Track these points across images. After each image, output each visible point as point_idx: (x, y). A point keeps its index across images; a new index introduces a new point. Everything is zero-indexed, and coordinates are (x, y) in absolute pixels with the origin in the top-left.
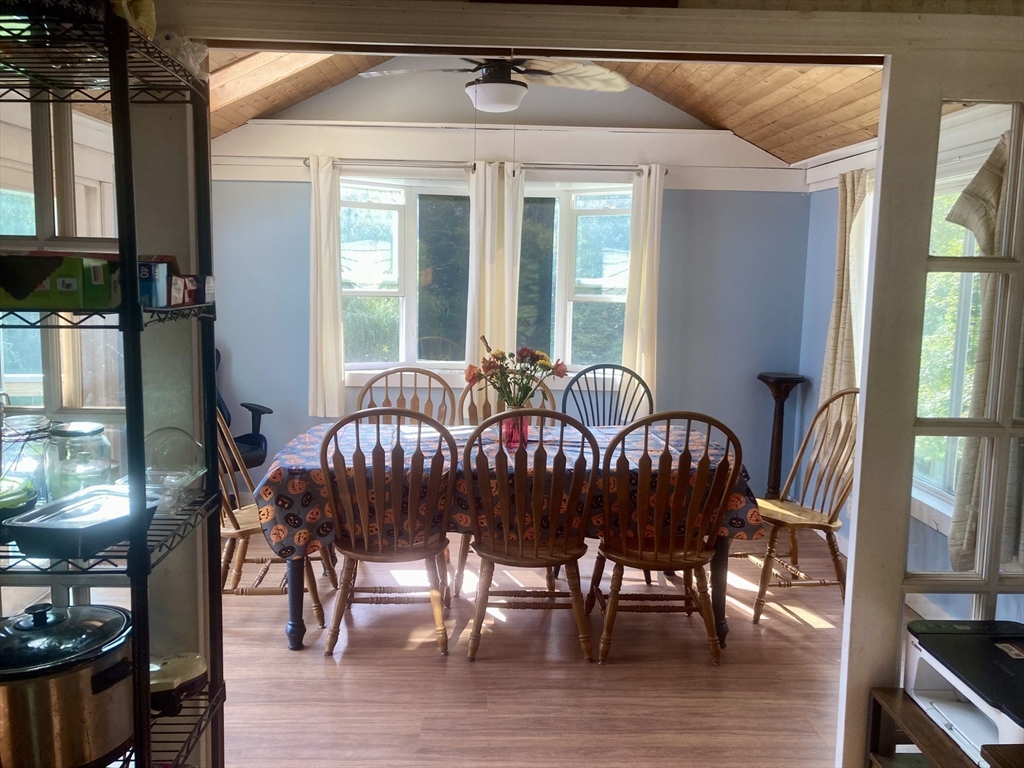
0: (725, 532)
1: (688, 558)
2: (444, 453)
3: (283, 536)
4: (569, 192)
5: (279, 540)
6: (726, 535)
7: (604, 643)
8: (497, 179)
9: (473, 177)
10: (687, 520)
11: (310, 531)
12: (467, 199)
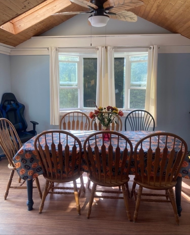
0: (181, 175)
1: (167, 185)
2: (77, 146)
3: (24, 172)
4: (128, 56)
5: (23, 174)
6: (181, 176)
7: (135, 215)
8: (105, 52)
9: (98, 51)
10: (166, 170)
11: (34, 170)
12: (96, 59)
